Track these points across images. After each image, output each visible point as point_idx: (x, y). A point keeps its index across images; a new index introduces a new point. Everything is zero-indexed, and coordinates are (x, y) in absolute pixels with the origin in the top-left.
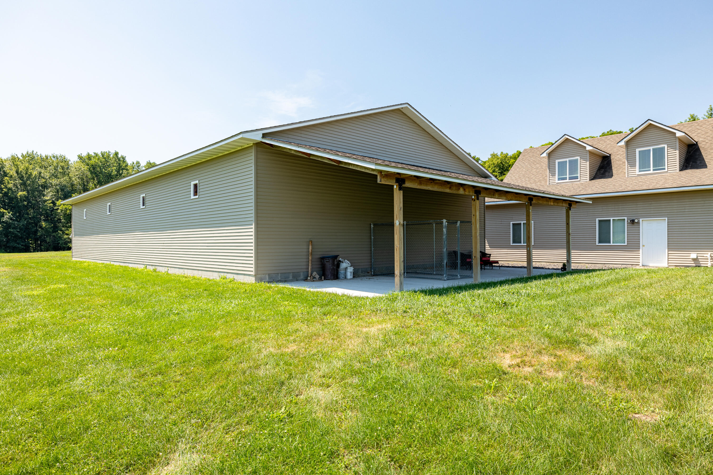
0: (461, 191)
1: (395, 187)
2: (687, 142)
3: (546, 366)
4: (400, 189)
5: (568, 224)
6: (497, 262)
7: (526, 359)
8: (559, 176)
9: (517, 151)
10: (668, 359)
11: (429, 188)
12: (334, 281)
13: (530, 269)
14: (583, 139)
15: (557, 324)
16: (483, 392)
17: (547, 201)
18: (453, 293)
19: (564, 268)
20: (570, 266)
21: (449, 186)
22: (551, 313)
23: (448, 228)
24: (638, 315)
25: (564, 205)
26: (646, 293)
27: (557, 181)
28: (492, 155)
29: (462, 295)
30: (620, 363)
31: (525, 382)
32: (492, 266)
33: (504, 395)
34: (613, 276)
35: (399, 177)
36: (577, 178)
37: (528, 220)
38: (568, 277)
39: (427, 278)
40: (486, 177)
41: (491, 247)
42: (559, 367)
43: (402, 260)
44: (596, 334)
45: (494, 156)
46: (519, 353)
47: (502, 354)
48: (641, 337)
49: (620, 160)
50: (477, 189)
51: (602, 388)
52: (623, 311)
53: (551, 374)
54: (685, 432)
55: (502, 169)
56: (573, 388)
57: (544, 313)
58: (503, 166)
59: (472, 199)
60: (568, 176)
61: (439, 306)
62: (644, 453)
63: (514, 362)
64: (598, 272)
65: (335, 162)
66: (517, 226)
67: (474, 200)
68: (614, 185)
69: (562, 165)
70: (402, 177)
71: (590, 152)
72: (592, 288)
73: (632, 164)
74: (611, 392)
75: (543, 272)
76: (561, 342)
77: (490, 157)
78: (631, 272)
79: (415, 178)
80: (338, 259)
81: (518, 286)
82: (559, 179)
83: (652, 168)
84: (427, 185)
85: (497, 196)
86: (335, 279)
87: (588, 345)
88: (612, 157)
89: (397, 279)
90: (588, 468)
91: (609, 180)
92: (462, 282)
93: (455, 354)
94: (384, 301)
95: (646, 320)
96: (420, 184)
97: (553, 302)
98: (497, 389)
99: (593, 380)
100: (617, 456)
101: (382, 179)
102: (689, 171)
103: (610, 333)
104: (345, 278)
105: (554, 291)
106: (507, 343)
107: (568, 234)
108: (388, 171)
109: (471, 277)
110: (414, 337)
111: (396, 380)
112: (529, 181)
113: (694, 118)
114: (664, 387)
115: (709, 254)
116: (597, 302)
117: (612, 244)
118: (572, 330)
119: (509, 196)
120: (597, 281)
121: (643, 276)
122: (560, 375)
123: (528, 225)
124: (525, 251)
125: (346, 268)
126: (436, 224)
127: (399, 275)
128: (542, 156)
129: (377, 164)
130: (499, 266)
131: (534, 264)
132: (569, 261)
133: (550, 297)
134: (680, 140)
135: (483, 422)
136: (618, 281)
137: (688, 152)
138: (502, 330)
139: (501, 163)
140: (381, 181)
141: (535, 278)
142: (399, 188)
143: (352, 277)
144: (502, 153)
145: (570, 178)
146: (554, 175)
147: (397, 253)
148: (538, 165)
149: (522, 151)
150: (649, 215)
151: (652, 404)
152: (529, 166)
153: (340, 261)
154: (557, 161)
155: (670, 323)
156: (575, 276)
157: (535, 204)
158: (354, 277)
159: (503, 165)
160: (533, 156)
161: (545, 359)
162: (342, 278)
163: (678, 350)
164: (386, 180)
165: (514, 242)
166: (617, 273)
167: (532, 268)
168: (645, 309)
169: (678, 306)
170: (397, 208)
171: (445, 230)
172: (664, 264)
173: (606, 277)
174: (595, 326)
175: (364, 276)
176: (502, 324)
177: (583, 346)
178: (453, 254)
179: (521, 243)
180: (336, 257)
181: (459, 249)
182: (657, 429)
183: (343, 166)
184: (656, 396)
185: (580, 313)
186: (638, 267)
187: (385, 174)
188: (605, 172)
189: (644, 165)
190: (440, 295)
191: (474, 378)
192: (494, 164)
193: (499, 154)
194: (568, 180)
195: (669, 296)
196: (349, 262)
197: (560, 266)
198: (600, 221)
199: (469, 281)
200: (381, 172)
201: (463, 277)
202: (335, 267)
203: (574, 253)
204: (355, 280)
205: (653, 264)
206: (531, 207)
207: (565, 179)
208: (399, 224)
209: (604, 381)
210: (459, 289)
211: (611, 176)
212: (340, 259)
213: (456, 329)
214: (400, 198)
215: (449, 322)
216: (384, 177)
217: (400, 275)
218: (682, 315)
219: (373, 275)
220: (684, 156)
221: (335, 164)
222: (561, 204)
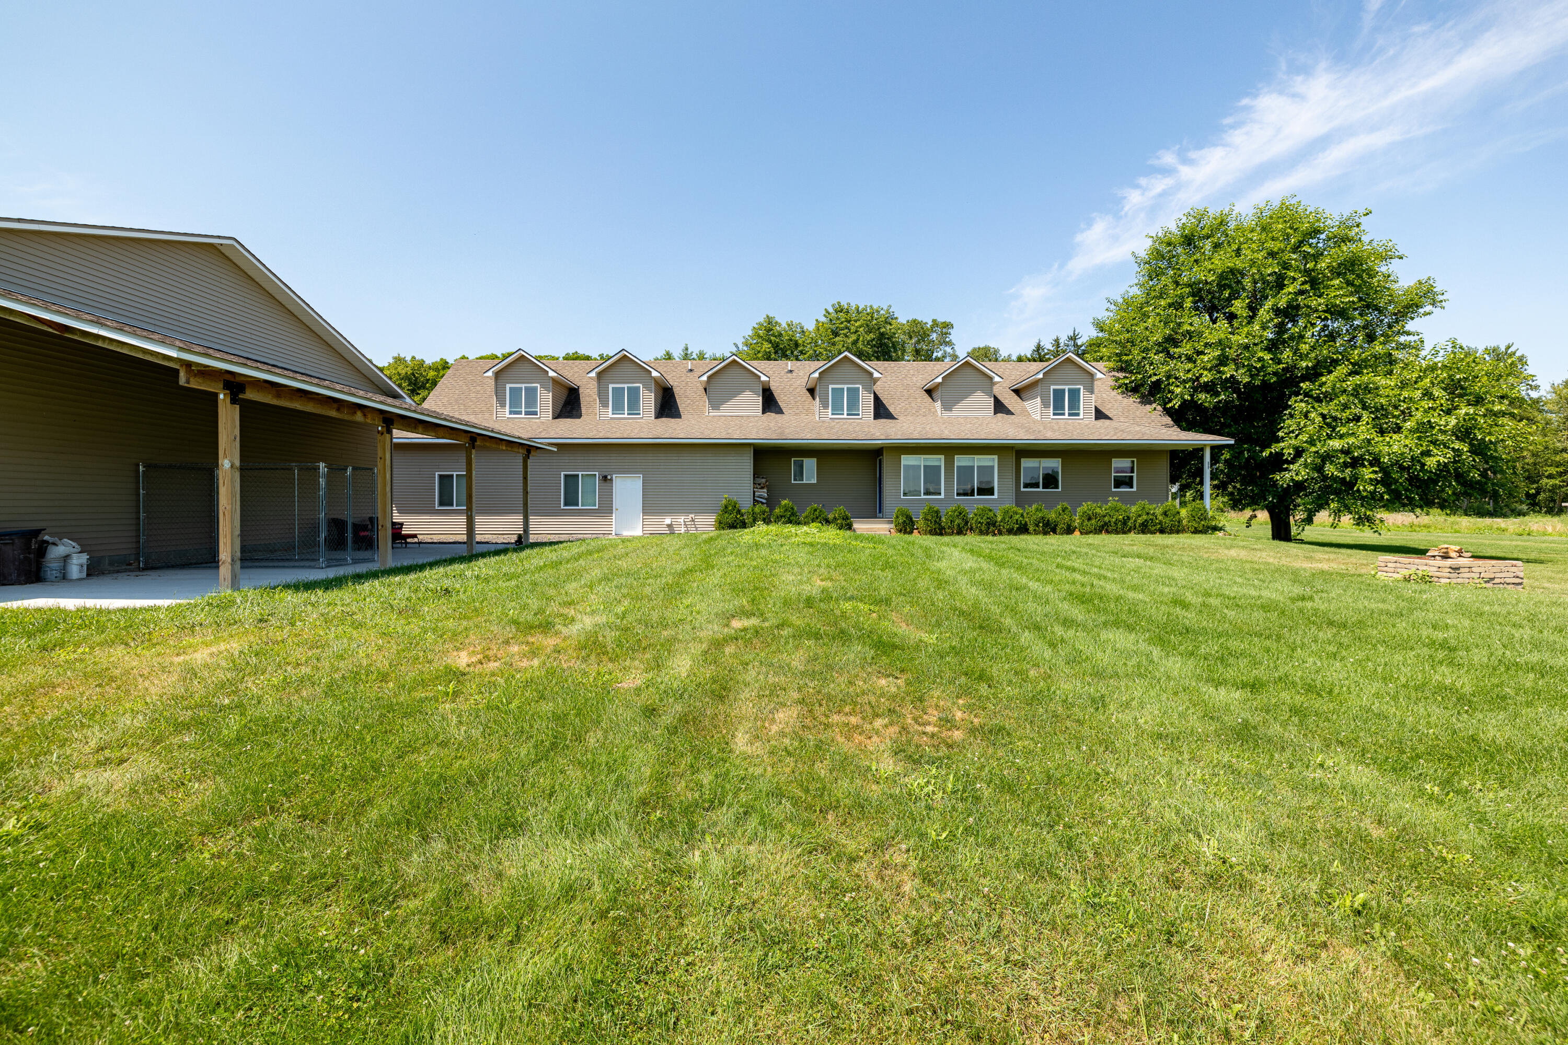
0: (359, 417)
1: (221, 396)
2: (663, 385)
3: (517, 657)
4: (234, 401)
5: (525, 478)
6: (415, 536)
7: (490, 653)
8: (510, 407)
9: (442, 359)
10: (646, 626)
11: (297, 405)
12: (28, 585)
13: (472, 544)
14: (540, 357)
15: (525, 607)
16: (437, 701)
17: (497, 443)
18: (350, 584)
19: (520, 540)
20: (528, 538)
21: (335, 405)
22: (516, 594)
23: (328, 477)
24: (616, 587)
25: (521, 450)
26: (623, 564)
27: (508, 415)
28: (395, 358)
29: (366, 586)
30: (600, 639)
31: (493, 679)
32: (406, 543)
33: (467, 700)
34: (583, 548)
35: (233, 380)
36: (535, 413)
37: (469, 469)
38: (528, 552)
39: (284, 567)
40: (396, 396)
41: (401, 512)
42: (534, 654)
43: (238, 532)
44: (572, 612)
45: (399, 360)
46: (479, 648)
47: (455, 653)
48: (620, 609)
49: (590, 396)
50: (388, 416)
51: (583, 666)
52: (600, 584)
53: (525, 663)
54: (662, 687)
55: (415, 384)
56: (551, 673)
57: (505, 597)
58: (416, 380)
59: (379, 432)
60: (523, 410)
61: (329, 604)
62: (629, 714)
63: (474, 659)
64: (565, 544)
65: (50, 327)
66: (446, 480)
67: (382, 434)
68: (584, 429)
69: (515, 392)
70: (238, 379)
71: (554, 380)
72: (561, 563)
73: (604, 404)
74: (593, 670)
75: (492, 548)
76: (531, 627)
77: (391, 361)
78: (604, 542)
79: (267, 385)
80: (39, 538)
81: (458, 567)
82: (511, 413)
83: (626, 412)
84: (291, 399)
85: (420, 430)
86: (32, 582)
87: (565, 625)
88: (581, 391)
89: (225, 570)
90: (576, 744)
91: (577, 421)
92: (361, 568)
93: (382, 663)
94: (202, 610)
95: (624, 591)
96: (278, 396)
97: (514, 583)
98: (456, 694)
99: (573, 661)
100: (603, 724)
101: (191, 379)
102: (664, 419)
103: (588, 609)
104: (64, 577)
105: (513, 570)
106: (460, 638)
107: (526, 492)
108: (208, 366)
109: (373, 561)
110: (299, 654)
111: (279, 719)
112: (465, 410)
113: (669, 356)
114: (644, 654)
115: (682, 521)
116: (569, 578)
117: (580, 507)
118: (544, 612)
119: (441, 432)
120: (566, 554)
121: (617, 546)
122: (536, 662)
123: (469, 477)
124: (463, 519)
125: (66, 558)
126: (300, 470)
127: (229, 560)
128: (486, 375)
129: (181, 349)
130: (420, 543)
131: (478, 538)
132: (526, 530)
133: (508, 577)
134: (655, 380)
135: (444, 733)
136: (590, 553)
137: (664, 397)
138: (450, 624)
139: (413, 374)
140: (188, 382)
141: (483, 555)
142: (231, 399)
143: (84, 575)
144: (413, 358)
145: (527, 413)
146: (503, 405)
147: (224, 520)
148: (478, 388)
149: (451, 361)
150: (622, 471)
151: (634, 671)
152: (465, 388)
153: (47, 542)
154: (508, 386)
155: (648, 590)
156: (536, 550)
157: (480, 446)
158: (88, 575)
159: (417, 378)
160: (471, 372)
161: (515, 649)
162: (53, 578)
163: (655, 616)
164: (200, 381)
165: (441, 504)
166: (588, 544)
167: (474, 543)
168: (623, 580)
169: (655, 573)
170: (225, 437)
171: (322, 481)
172: (638, 532)
173: (575, 549)
174: (570, 604)
175: (118, 572)
176: (447, 618)
177: (558, 627)
178: (337, 525)
179: (452, 505)
180: (37, 532)
181: (350, 516)
182: (638, 691)
183: (76, 337)
184: (637, 662)
185: (552, 592)
186: (610, 537)
187: (198, 371)
188: (572, 409)
189: (618, 408)
190: (327, 589)
191: (420, 687)
192: (399, 375)
193: (408, 358)
194: (523, 416)
195: (646, 565)
196: (74, 544)
197: (513, 539)
198: (566, 476)
199: (374, 567)
200: (188, 365)
201: (356, 561)
202: (32, 556)
203: (533, 519)
204: (94, 580)
205: (626, 533)
206: (473, 451)
207: (520, 413)
208: (232, 466)
209: (585, 660)
210: (359, 578)
211: (579, 416)
212: (46, 538)
213: (372, 633)
214: (233, 420)
215: (357, 626)
216: (195, 375)
217: (233, 560)
218: (658, 582)
219: (144, 569)
220: (659, 401)
221: (50, 330)
222: (516, 450)
